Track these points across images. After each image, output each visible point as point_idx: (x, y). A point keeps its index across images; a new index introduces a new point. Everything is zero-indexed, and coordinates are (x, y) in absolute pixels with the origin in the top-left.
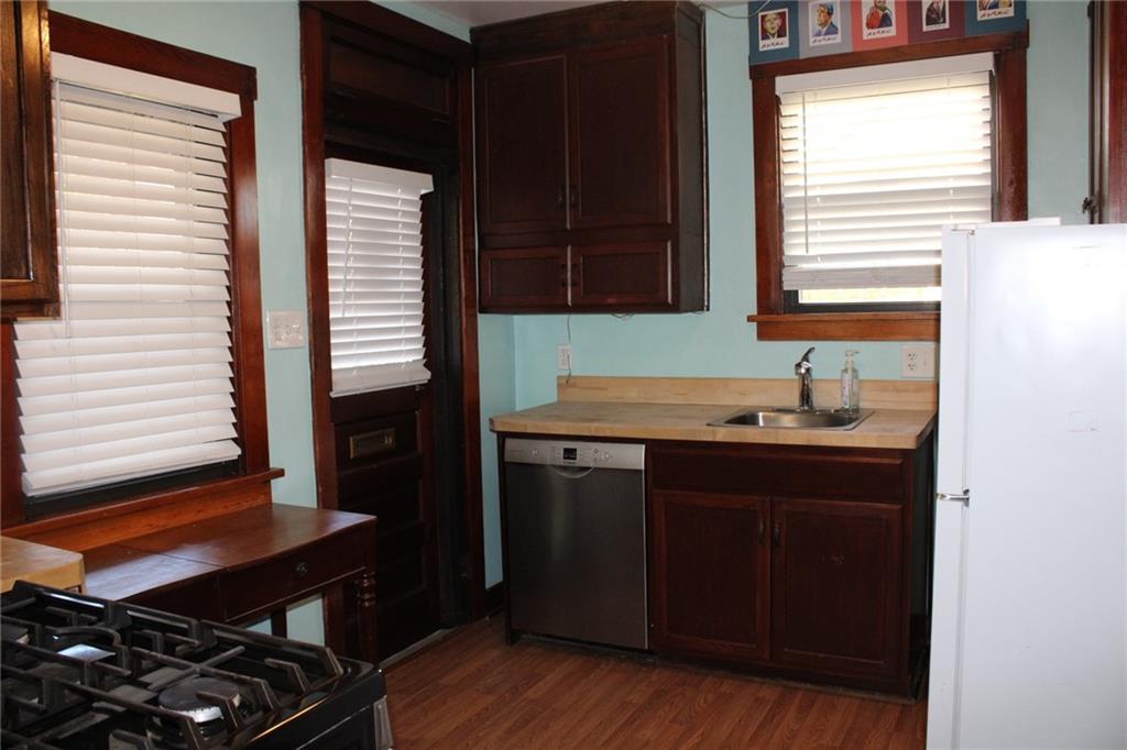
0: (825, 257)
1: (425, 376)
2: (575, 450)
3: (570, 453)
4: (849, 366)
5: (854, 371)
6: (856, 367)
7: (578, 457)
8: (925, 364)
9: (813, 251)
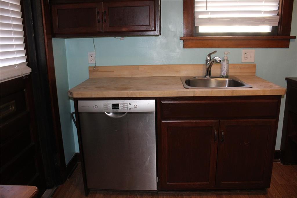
0: (213, 12)
1: (29, 70)
2: (118, 104)
3: (115, 106)
4: (226, 58)
5: (227, 60)
6: (228, 59)
7: (120, 108)
8: (251, 57)
9: (209, 9)
